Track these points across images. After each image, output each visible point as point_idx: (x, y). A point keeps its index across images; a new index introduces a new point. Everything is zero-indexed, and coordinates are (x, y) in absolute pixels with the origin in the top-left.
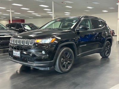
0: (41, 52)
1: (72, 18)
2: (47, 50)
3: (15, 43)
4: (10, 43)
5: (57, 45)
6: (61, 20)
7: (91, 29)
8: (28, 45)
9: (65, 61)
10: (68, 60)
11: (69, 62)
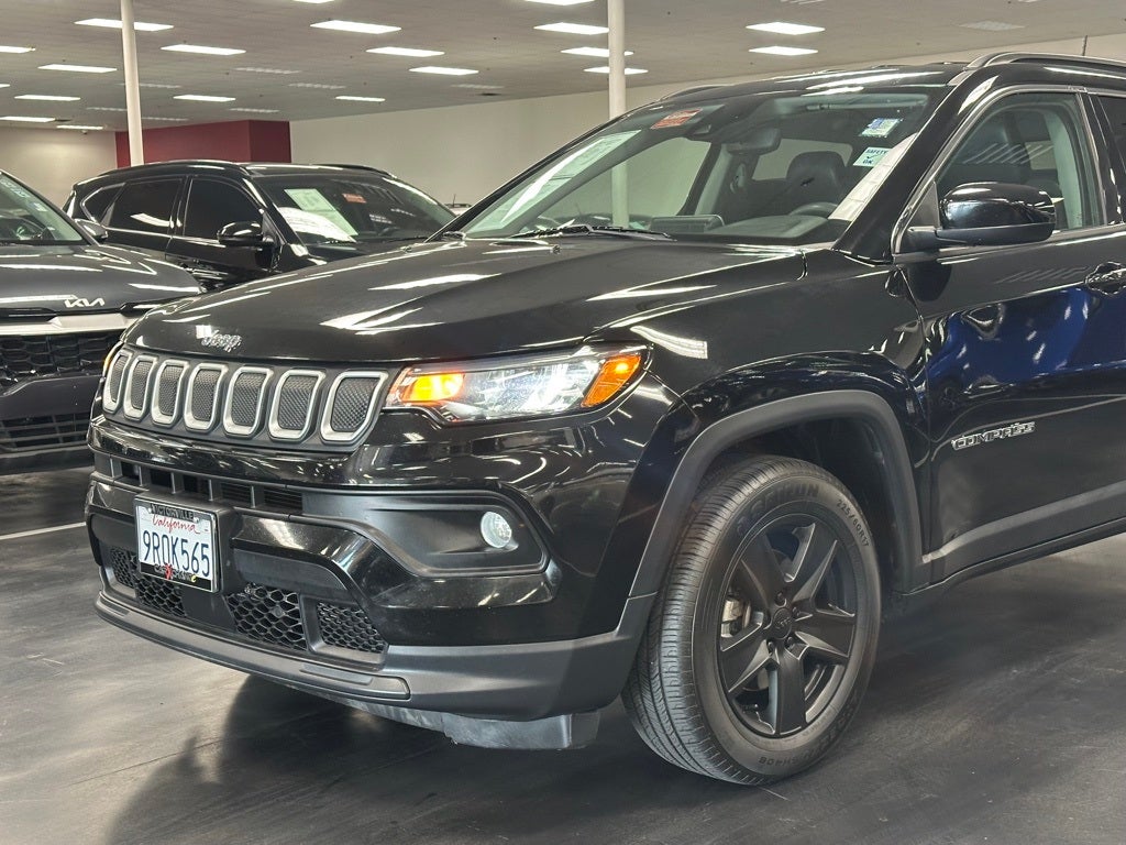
0: (472, 522)
1: (842, 85)
2: (548, 503)
3: (157, 415)
4: (100, 409)
5: (667, 433)
6: (706, 120)
7: (1088, 222)
8: (314, 442)
9: (762, 634)
10: (806, 626)
11: (811, 641)
